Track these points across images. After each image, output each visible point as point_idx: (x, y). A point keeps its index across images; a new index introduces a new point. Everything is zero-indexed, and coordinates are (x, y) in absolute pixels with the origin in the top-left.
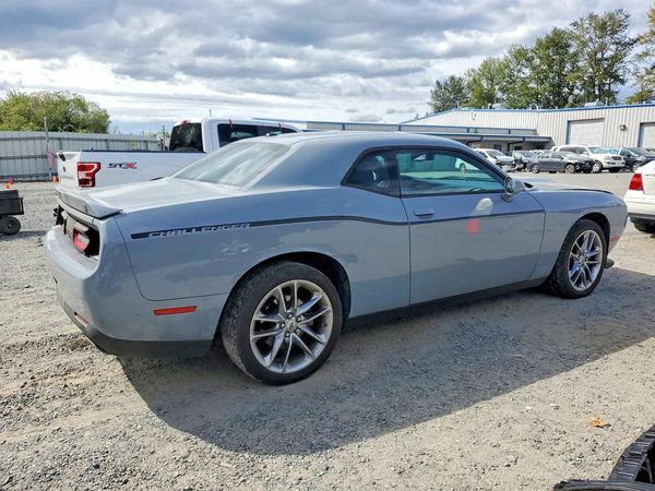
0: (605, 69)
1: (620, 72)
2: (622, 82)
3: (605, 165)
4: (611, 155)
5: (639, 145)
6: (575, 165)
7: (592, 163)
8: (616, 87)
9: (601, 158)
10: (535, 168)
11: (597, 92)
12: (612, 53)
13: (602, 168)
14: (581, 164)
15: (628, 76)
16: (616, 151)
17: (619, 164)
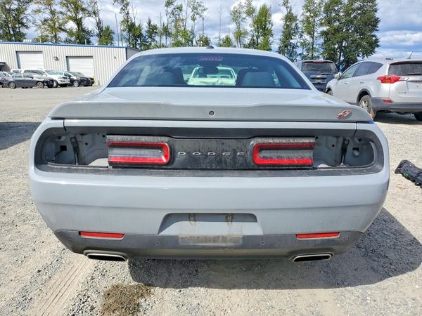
0: (14, 17)
1: (24, 21)
2: (27, 27)
3: (60, 82)
4: (61, 76)
5: (68, 69)
6: (43, 82)
7: (53, 81)
8: (23, 30)
9: (55, 77)
10: (12, 84)
11: (12, 33)
12: (16, 7)
13: (58, 84)
14: (47, 82)
15: (30, 24)
16: (61, 74)
17: (67, 81)
